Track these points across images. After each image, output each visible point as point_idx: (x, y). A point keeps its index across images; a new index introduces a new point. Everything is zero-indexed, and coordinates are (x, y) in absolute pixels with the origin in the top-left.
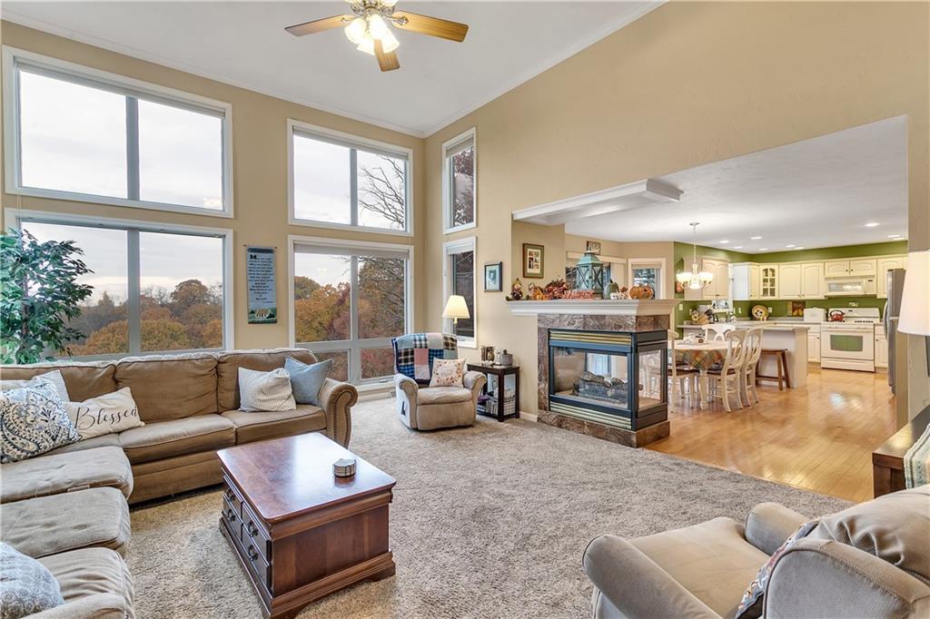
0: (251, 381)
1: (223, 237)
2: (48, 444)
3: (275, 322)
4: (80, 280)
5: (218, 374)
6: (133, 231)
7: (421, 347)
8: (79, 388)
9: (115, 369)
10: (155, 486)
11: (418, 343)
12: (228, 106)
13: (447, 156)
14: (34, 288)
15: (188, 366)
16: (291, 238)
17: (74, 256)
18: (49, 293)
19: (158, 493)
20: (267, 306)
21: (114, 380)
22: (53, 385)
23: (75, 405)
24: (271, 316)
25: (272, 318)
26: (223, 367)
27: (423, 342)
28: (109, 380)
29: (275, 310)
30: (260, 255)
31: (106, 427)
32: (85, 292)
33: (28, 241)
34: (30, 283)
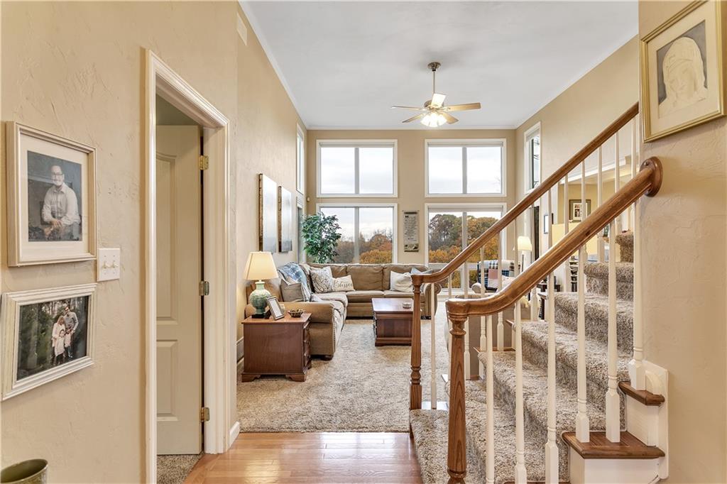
0: (395, 277)
1: (393, 207)
2: (326, 290)
3: (418, 251)
4: (338, 231)
5: (383, 273)
6: (357, 208)
7: (494, 268)
8: (336, 274)
9: (346, 267)
10: (356, 312)
11: (492, 266)
12: (396, 141)
13: (527, 141)
14: (324, 235)
15: (371, 269)
16: (427, 205)
17: (335, 222)
18: (328, 237)
19: (357, 315)
20: (413, 243)
21: (346, 272)
22: (328, 271)
23: (334, 279)
24: (415, 248)
25: (416, 249)
26: (385, 270)
27: (496, 266)
28: (344, 272)
29: (417, 245)
30: (410, 216)
31: (342, 288)
32: (338, 237)
33: (322, 217)
34: (323, 233)
